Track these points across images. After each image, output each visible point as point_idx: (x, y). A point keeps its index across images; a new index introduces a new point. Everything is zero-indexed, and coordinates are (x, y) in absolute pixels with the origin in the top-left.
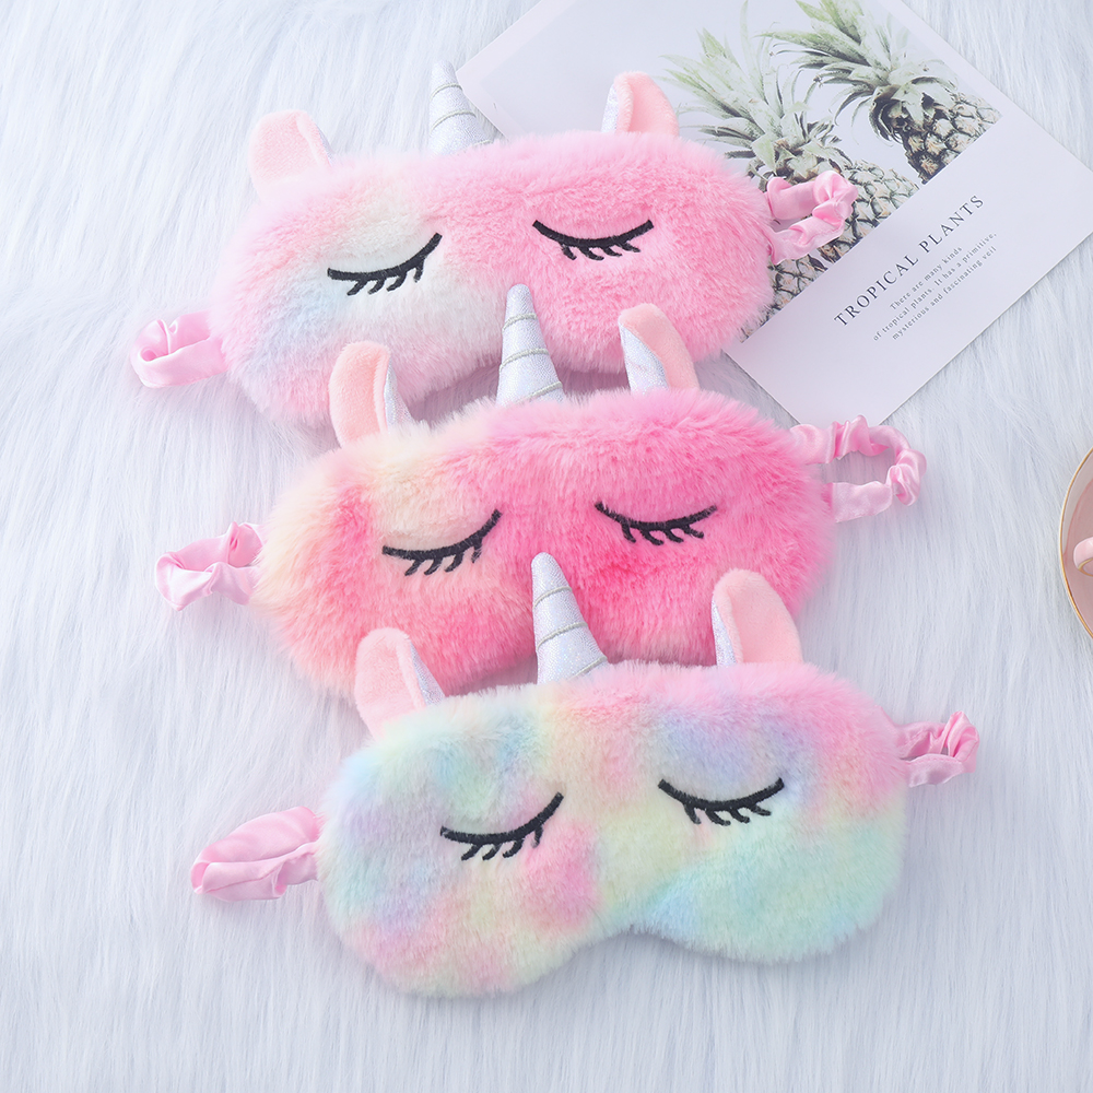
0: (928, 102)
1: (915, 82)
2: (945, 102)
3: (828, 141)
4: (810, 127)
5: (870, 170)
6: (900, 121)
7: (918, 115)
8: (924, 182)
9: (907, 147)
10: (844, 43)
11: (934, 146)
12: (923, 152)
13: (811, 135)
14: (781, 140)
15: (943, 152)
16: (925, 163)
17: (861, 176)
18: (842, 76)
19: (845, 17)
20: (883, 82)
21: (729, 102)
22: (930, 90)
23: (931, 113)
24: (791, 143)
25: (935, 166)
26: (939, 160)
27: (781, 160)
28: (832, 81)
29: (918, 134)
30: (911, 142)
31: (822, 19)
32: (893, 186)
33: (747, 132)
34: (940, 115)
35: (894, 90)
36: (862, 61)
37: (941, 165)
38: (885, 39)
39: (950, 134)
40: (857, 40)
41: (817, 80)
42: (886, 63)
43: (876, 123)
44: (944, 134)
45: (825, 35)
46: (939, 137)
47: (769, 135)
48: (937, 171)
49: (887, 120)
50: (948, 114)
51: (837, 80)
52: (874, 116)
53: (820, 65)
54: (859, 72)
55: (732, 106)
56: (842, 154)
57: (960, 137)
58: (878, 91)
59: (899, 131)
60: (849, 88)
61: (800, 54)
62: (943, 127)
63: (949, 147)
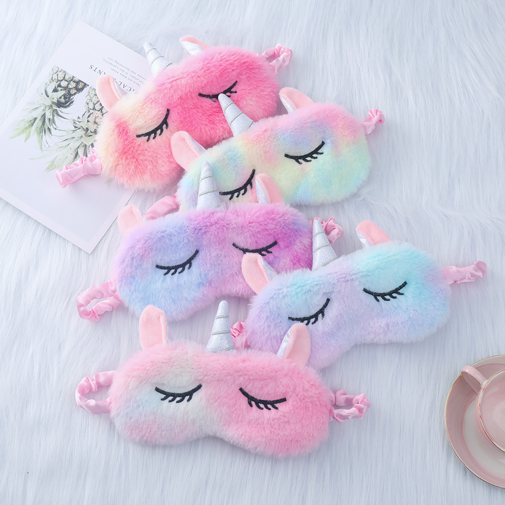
0: (55, 90)
1: (48, 96)
2: (54, 85)
3: (79, 120)
4: (75, 127)
5: (88, 104)
6: (65, 98)
7: (61, 93)
8: (88, 85)
9: (75, 94)
10: (38, 123)
11: (73, 85)
12: (76, 88)
13: (79, 126)
14: (84, 136)
15: (74, 82)
16: (80, 87)
17: (91, 106)
18: (52, 121)
19: (27, 125)
20: (51, 106)
21: (73, 156)
22: (50, 91)
23: (59, 89)
24: (84, 132)
25: (80, 83)
26: (78, 83)
27: (92, 134)
28: (55, 124)
29: (69, 91)
30: (73, 93)
31: (30, 132)
32: (92, 96)
33: (84, 148)
34: (59, 86)
35: (53, 103)
36: (44, 115)
37: (80, 81)
38: (33, 110)
39: (66, 81)
40: (36, 119)
41: (56, 129)
42: (43, 107)
43: (68, 106)
44: (67, 83)
45: (36, 130)
46: (68, 84)
47: (82, 140)
48: (83, 82)
49: (66, 102)
50: (58, 83)
51: (54, 122)
52: (65, 107)
53: (49, 129)
54: (49, 115)
55: (74, 155)
56: (84, 114)
57: (67, 78)
58: (55, 107)
59: (69, 98)
60: (56, 118)
61: (47, 137)
62: (64, 84)
63: (72, 80)
